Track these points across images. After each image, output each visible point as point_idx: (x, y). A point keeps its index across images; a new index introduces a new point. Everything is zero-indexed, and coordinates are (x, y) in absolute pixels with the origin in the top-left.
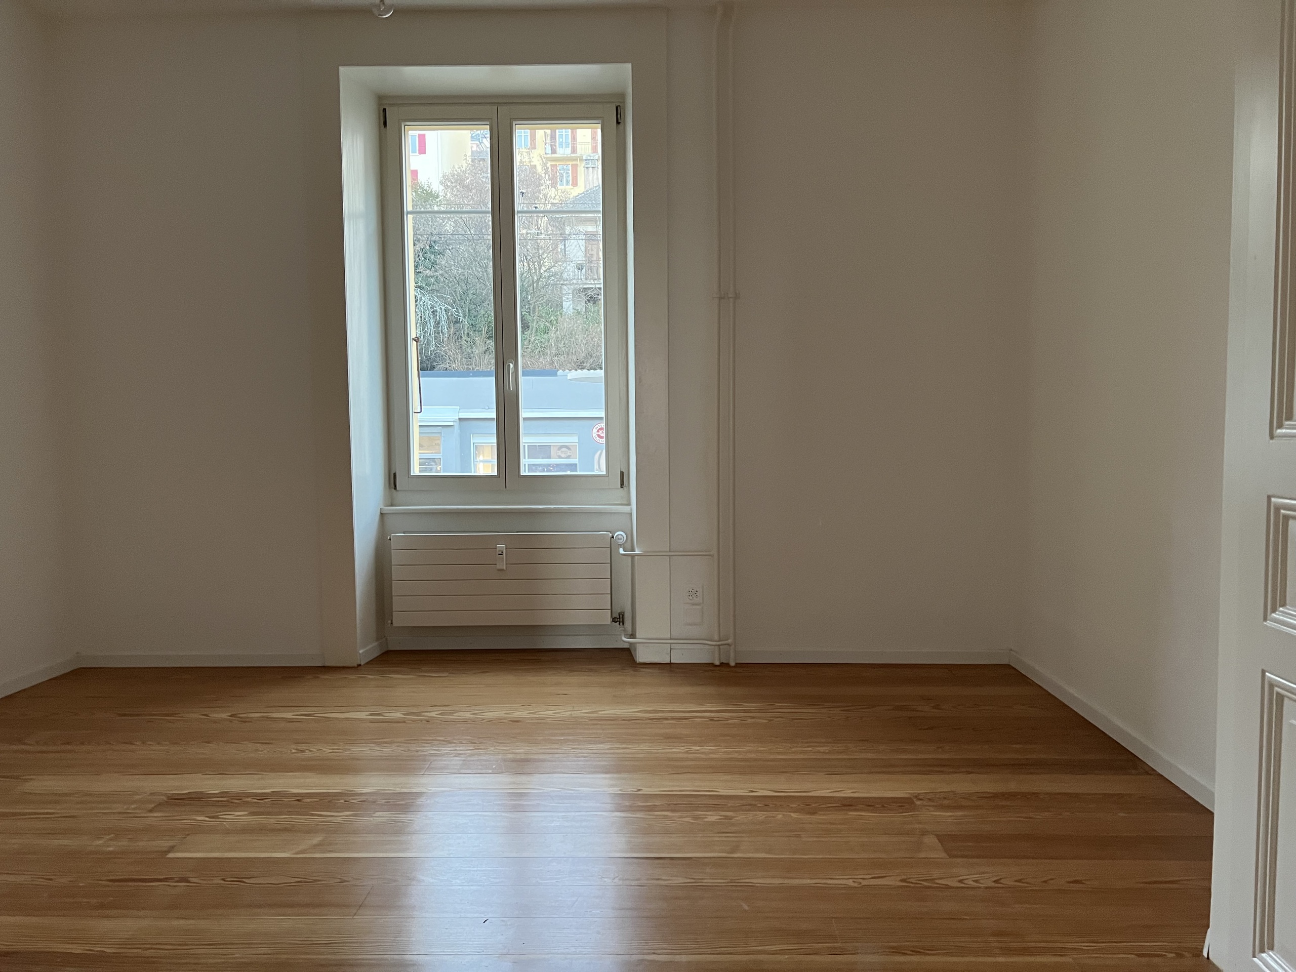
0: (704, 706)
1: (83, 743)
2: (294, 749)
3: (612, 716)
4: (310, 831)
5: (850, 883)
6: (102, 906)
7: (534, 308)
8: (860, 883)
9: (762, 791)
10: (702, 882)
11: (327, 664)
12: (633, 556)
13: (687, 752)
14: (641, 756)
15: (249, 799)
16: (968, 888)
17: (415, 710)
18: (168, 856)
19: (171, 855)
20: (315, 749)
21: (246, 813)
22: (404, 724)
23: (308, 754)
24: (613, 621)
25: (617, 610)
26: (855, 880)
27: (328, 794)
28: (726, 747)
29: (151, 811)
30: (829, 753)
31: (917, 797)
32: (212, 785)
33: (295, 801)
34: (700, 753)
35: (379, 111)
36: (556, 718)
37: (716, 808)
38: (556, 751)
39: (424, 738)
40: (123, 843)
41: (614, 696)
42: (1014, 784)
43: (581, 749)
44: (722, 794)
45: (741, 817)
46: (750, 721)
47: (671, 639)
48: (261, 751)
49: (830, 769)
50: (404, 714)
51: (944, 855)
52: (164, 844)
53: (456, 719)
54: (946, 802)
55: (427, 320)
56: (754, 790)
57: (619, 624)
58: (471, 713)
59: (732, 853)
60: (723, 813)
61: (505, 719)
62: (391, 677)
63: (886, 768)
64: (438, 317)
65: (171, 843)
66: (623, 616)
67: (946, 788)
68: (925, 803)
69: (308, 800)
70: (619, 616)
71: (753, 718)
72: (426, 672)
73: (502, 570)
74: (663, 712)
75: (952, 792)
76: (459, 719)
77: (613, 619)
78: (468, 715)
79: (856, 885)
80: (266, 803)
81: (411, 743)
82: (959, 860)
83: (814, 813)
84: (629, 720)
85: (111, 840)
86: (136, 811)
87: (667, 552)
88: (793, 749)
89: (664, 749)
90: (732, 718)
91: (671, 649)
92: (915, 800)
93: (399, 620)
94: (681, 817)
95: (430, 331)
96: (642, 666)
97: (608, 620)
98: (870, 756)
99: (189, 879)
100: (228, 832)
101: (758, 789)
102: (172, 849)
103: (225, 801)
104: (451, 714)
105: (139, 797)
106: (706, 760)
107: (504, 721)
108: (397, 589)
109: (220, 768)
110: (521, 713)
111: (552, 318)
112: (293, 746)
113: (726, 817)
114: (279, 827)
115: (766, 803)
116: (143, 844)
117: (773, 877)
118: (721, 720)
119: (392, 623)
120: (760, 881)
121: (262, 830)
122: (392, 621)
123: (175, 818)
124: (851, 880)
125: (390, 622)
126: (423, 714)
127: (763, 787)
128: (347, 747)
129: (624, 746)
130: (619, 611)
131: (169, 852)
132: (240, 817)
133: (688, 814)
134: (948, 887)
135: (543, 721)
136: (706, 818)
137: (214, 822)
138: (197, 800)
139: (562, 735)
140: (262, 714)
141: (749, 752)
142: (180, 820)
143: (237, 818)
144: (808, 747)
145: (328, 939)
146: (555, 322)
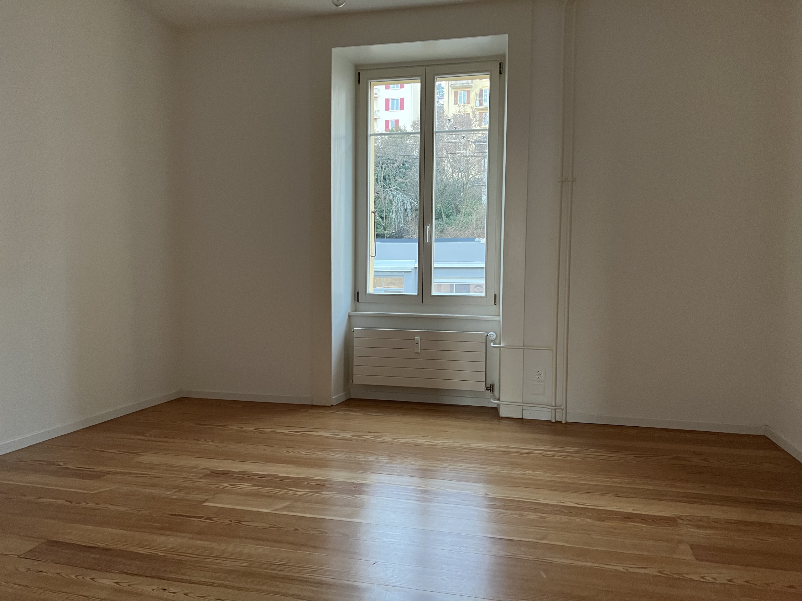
0: (540, 447)
1: (173, 438)
2: (285, 450)
3: (478, 447)
4: (283, 498)
5: (621, 569)
6: (162, 528)
7: (464, 200)
8: (627, 570)
9: (569, 503)
10: (517, 556)
11: (314, 404)
12: (500, 348)
13: (523, 474)
14: (493, 473)
15: (254, 477)
16: (707, 582)
17: (358, 434)
18: (203, 504)
19: (205, 504)
20: (297, 451)
21: (251, 484)
22: (350, 441)
23: (292, 454)
24: (486, 389)
25: (489, 383)
26: (624, 567)
27: (299, 478)
28: (550, 473)
29: (200, 478)
30: (621, 483)
31: (680, 518)
32: (236, 467)
33: (279, 480)
34: (532, 475)
35: (356, 74)
36: (443, 446)
37: (536, 510)
38: (438, 465)
39: (360, 451)
40: (182, 494)
41: (482, 436)
42: (755, 516)
43: (454, 466)
44: (542, 502)
45: (551, 518)
46: (569, 458)
47: (523, 403)
48: (267, 450)
49: (619, 493)
50: (352, 436)
51: (693, 558)
52: (203, 497)
53: (382, 441)
54: (701, 523)
55: (399, 209)
56: (564, 502)
57: (490, 392)
58: (391, 438)
59: (541, 540)
60: (540, 514)
61: (411, 443)
62: (349, 414)
63: (659, 497)
64: (406, 207)
65: (206, 497)
66: (493, 386)
67: (703, 514)
68: (685, 522)
69: (287, 481)
70: (490, 386)
71: (570, 456)
72: (370, 412)
73: (418, 353)
74: (512, 448)
75: (707, 516)
76: (383, 441)
77: (486, 388)
78: (389, 439)
79: (624, 571)
80: (263, 480)
81: (352, 453)
82: (704, 563)
83: (603, 521)
84: (489, 451)
85: (176, 492)
86: (193, 477)
87: (521, 346)
88: (596, 479)
89: (508, 471)
90: (557, 455)
91: (523, 409)
92: (677, 519)
93: (357, 380)
94: (512, 514)
95: (401, 215)
96: (504, 419)
97: (483, 389)
98: (650, 487)
99: (212, 518)
100: (238, 494)
101: (567, 501)
102: (206, 500)
103: (240, 477)
104: (379, 437)
105: (196, 470)
106: (535, 480)
107: (410, 445)
108: (356, 361)
109: (243, 458)
110: (422, 441)
111: (475, 206)
112: (286, 449)
113: (542, 517)
114: (268, 494)
115: (570, 511)
116: (192, 496)
117: (567, 558)
118: (549, 456)
119: (353, 382)
120: (556, 560)
121: (257, 495)
122: (353, 380)
123: (213, 483)
124: (621, 567)
125: (351, 381)
126: (363, 436)
127: (571, 500)
128: (315, 452)
129: (483, 466)
130: (491, 383)
131: (204, 502)
132: (247, 486)
133: (518, 512)
134: (691, 580)
135: (434, 447)
136: (528, 516)
137: (233, 488)
138: (226, 474)
139: (445, 456)
140: (273, 430)
141: (565, 477)
142: (214, 485)
143: (246, 487)
144: (608, 478)
145: (280, 562)
146: (476, 209)
